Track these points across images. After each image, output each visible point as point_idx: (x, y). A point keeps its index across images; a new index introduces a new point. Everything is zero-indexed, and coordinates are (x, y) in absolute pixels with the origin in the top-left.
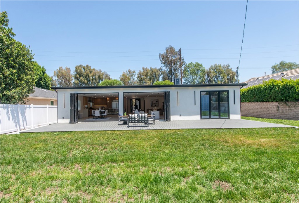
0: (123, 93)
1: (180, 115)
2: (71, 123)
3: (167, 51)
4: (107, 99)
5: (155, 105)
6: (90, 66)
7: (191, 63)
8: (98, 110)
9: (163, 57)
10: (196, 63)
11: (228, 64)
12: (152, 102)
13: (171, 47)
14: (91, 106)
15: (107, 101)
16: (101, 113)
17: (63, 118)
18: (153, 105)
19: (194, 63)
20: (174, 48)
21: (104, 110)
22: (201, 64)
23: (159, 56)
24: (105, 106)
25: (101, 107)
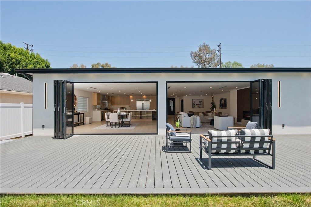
0: (167, 82)
1: (283, 126)
2: (55, 137)
3: (200, 49)
4: (129, 97)
5: (198, 106)
6: (110, 65)
7: (229, 62)
8: (116, 112)
9: (196, 55)
10: (234, 62)
11: (272, 64)
12: (195, 102)
13: (205, 45)
14: (107, 106)
15: (130, 100)
16: (121, 117)
17: (43, 127)
18: (196, 106)
19: (232, 62)
20: (209, 46)
21: (126, 112)
22: (241, 64)
23: (191, 55)
24: (127, 107)
25: (121, 108)
